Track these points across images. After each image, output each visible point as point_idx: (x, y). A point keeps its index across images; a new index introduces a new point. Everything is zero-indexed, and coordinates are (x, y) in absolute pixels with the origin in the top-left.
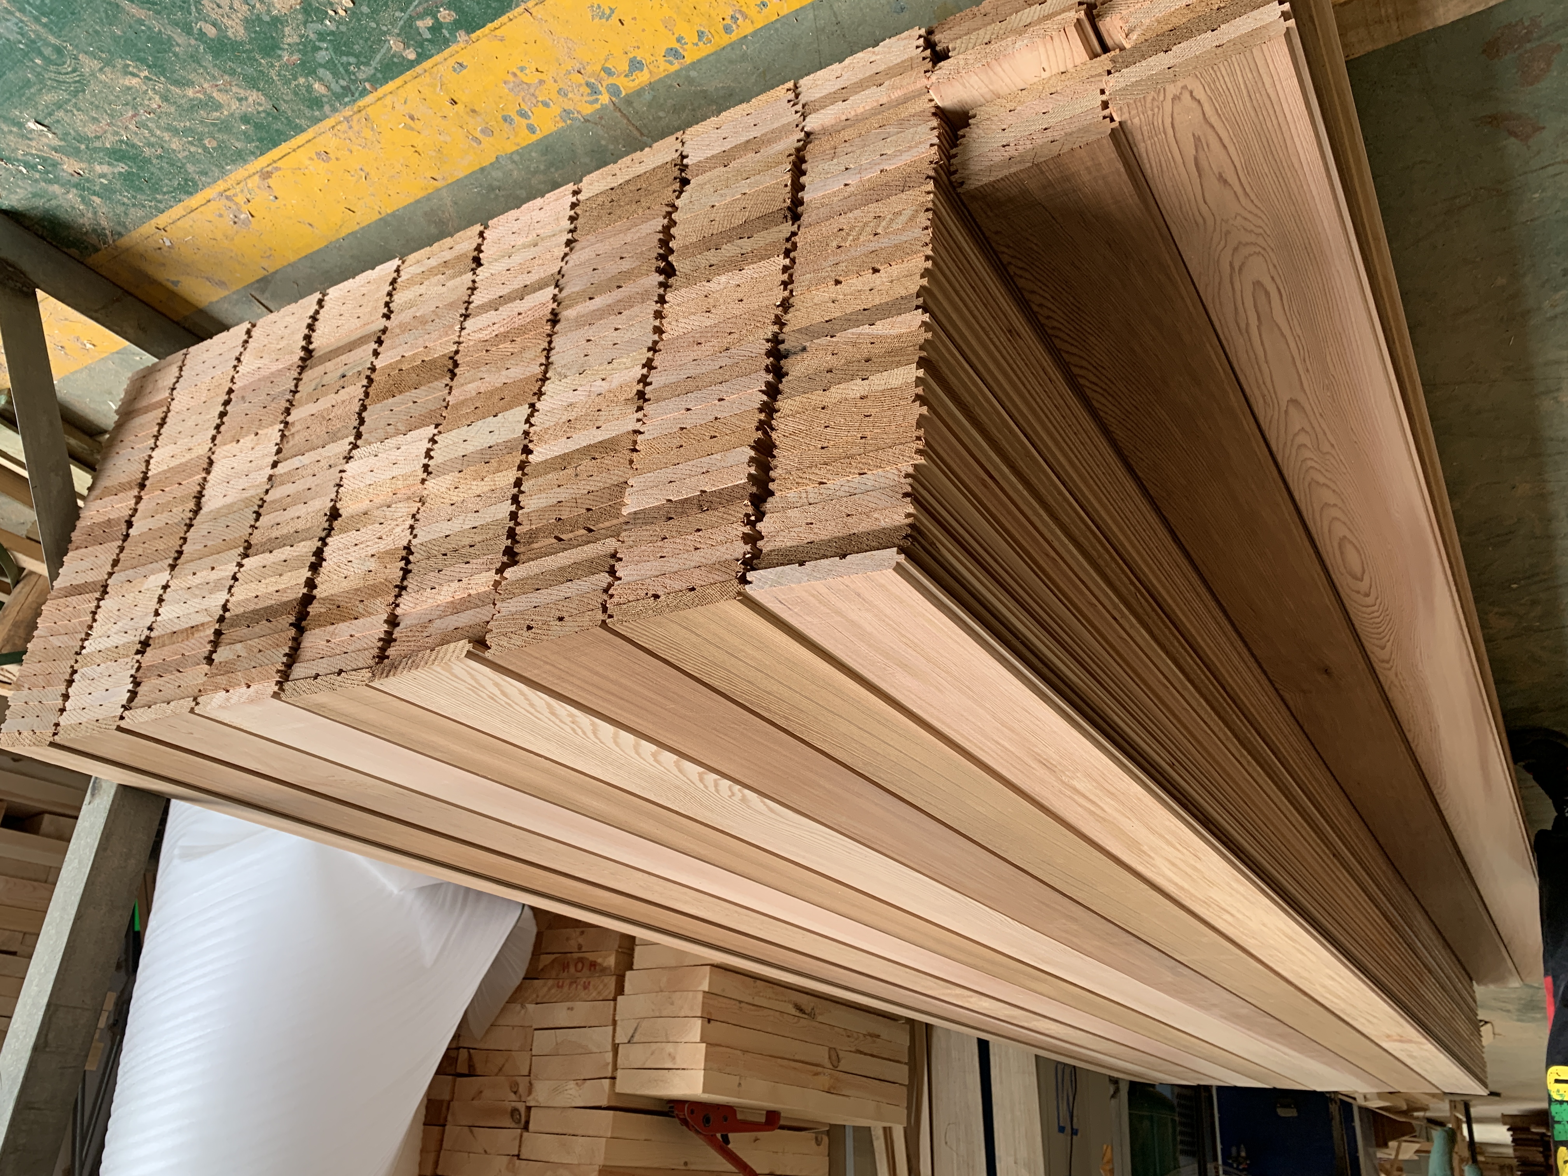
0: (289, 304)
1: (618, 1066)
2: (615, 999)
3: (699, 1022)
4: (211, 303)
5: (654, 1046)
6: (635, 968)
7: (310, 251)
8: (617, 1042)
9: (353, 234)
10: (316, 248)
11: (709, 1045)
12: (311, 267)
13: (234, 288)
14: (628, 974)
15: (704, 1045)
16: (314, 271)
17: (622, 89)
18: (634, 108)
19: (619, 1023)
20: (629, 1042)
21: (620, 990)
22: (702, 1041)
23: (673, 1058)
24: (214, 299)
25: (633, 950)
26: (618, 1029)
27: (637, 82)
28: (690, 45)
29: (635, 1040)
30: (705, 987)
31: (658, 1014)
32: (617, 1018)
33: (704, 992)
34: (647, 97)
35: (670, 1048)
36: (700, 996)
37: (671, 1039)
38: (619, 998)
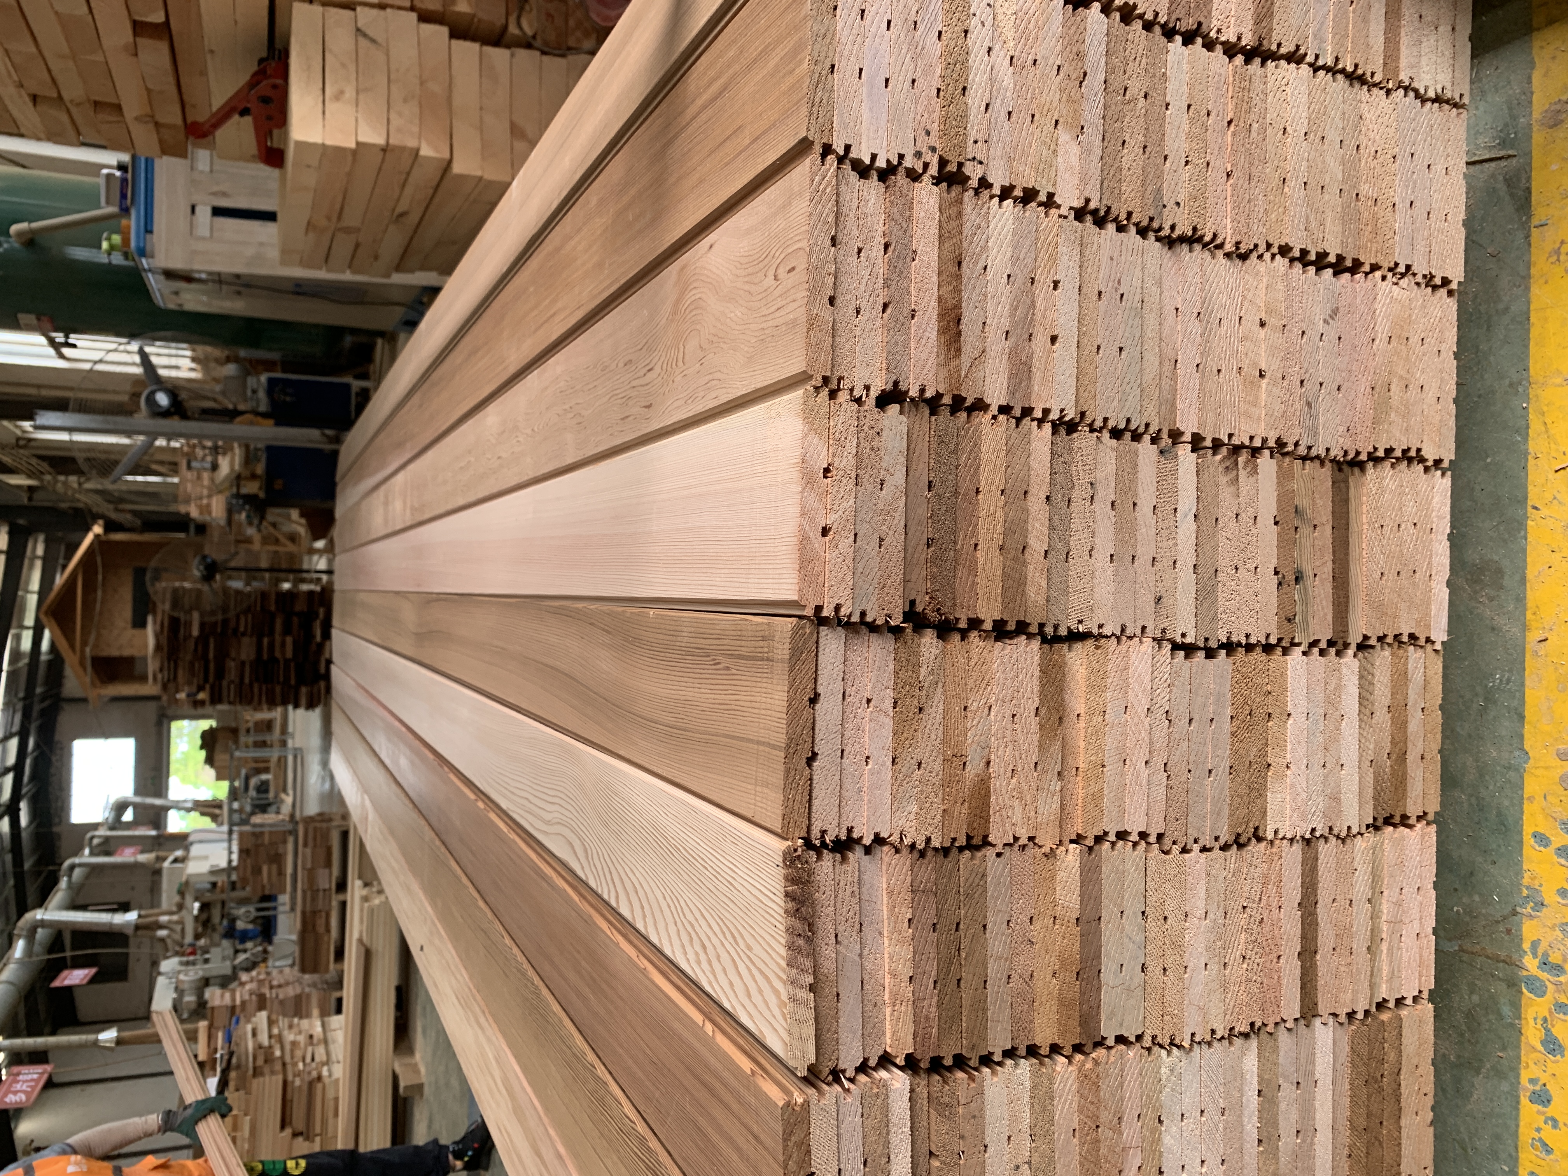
0: (1468, 207)
1: (327, 8)
2: (412, 9)
3: (380, 141)
4: (1532, 65)
5: (352, 68)
6: (454, 42)
7: (1534, 333)
8: (359, 9)
9: (1524, 431)
10: (1533, 349)
11: (354, 152)
12: (1507, 309)
13: (1538, 137)
14: (444, 31)
15: (353, 145)
16: (1501, 306)
17: (1531, 995)
18: (1500, 979)
19: (382, 13)
20: (358, 30)
21: (425, 17)
22: (358, 144)
23: (339, 96)
24: (1537, 77)
25: (473, 39)
26: (375, 12)
27: (1532, 1022)
28: (1542, 1125)
29: (361, 39)
30: (426, 151)
31: (392, 77)
32: (389, 10)
33: (418, 150)
34: (1506, 1010)
35: (350, 93)
36: (411, 143)
37: (361, 97)
38: (414, 16)
